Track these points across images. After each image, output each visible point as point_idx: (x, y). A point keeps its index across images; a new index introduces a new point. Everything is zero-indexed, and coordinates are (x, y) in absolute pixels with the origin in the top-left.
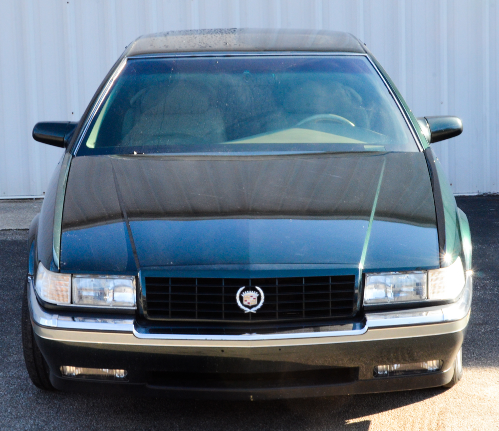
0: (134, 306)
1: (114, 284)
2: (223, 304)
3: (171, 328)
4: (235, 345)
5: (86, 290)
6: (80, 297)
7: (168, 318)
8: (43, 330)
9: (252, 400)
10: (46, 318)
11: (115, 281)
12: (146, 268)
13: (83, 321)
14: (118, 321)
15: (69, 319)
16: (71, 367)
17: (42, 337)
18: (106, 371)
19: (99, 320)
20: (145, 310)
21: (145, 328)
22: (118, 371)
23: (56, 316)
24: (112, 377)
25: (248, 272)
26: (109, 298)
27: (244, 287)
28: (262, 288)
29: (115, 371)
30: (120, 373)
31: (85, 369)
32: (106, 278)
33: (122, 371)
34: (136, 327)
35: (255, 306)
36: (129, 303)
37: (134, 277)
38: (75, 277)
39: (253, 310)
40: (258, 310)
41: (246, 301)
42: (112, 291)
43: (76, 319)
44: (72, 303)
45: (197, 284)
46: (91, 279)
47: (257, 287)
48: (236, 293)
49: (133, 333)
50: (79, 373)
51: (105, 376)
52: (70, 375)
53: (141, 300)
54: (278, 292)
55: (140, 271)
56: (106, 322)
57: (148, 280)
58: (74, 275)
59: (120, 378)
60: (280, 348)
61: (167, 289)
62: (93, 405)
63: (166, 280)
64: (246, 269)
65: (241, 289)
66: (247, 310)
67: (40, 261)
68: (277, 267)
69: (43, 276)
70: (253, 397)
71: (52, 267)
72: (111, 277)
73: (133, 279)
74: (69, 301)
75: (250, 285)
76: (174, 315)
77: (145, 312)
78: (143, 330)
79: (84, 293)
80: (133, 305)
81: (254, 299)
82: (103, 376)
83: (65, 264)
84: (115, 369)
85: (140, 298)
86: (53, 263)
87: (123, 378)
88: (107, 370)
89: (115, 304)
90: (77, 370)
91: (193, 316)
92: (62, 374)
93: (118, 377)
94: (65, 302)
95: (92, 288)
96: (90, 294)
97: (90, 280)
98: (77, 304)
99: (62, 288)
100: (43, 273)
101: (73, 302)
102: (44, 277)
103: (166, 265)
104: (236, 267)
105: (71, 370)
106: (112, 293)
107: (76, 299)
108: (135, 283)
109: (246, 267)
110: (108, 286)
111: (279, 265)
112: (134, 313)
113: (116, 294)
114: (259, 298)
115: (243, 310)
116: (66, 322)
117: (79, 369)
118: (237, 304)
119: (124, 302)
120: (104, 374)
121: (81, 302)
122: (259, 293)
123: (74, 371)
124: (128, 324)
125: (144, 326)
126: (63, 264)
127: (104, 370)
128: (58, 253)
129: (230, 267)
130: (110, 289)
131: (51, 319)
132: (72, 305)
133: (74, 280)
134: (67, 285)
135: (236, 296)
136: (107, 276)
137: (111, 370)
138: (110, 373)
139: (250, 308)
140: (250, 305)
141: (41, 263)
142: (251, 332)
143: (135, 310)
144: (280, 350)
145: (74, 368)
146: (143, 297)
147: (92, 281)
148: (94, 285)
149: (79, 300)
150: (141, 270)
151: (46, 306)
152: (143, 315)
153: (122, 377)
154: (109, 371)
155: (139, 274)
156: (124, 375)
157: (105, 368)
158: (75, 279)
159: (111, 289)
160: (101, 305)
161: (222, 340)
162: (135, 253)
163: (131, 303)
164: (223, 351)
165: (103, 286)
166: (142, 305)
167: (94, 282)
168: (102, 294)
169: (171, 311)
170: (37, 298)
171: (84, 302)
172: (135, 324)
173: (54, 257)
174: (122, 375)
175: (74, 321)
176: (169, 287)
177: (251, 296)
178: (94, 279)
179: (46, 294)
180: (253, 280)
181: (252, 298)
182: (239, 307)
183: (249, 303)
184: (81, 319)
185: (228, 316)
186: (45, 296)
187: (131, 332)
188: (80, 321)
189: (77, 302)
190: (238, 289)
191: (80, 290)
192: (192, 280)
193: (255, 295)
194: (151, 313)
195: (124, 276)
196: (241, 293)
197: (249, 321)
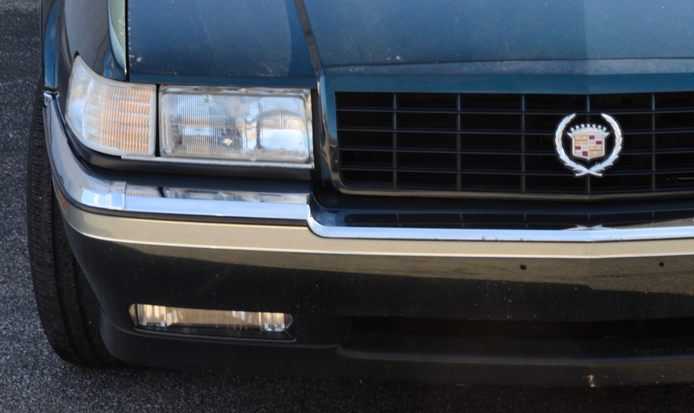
0: (308, 162)
1: (260, 107)
2: (523, 155)
3: (397, 212)
4: (553, 252)
5: (192, 123)
6: (179, 141)
7: (391, 189)
8: (89, 218)
9: (593, 386)
10: (94, 190)
11: (263, 100)
12: (335, 70)
13: (184, 197)
14: (268, 196)
15: (152, 191)
16: (156, 307)
17: (85, 234)
18: (240, 317)
19: (222, 194)
20: (335, 170)
21: (335, 212)
22: (268, 315)
23: (120, 186)
24: (255, 331)
25: (585, 78)
26: (249, 144)
27: (573, 116)
28: (617, 118)
29: (262, 317)
30: (274, 320)
31: (190, 311)
32: (241, 95)
33: (279, 316)
34: (315, 211)
35: (600, 159)
36: (296, 153)
37: (307, 91)
38: (165, 92)
39: (596, 170)
40: (608, 169)
41: (578, 148)
42: (255, 124)
43: (167, 192)
44: (157, 153)
45: (459, 107)
46: (205, 97)
47: (605, 116)
48: (554, 129)
49: (307, 226)
50: (176, 321)
51: (238, 328)
52: (154, 326)
53: (326, 148)
54: (657, 127)
55: (322, 79)
56: (240, 199)
57: (342, 100)
58: (162, 88)
59: (274, 333)
60: (661, 262)
61: (387, 120)
62: (202, 402)
63: (384, 99)
64: (577, 71)
65: (567, 120)
66: (582, 170)
67: (77, 54)
68: (653, 67)
69: (85, 89)
70: (595, 379)
71: (109, 67)
72: (251, 91)
73: (307, 96)
74: (151, 150)
75: (589, 110)
76: (405, 181)
77: (335, 177)
78: (331, 217)
79: (188, 131)
80: (305, 158)
81: (599, 143)
82: (231, 328)
83: (139, 60)
84: (263, 311)
85: (323, 143)
86: (111, 56)
87: (282, 332)
88: (243, 313)
89: (261, 156)
90: (169, 315)
91: (449, 184)
92: (132, 323)
93: (270, 330)
94: (140, 150)
95: (207, 117)
96: (202, 134)
97: (202, 98)
98: (170, 155)
99: (133, 117)
100: (86, 83)
101: (161, 151)
102: (88, 92)
103: (385, 64)
104: (555, 67)
105: (155, 314)
106: (254, 131)
107: (167, 144)
108: (309, 105)
109: (578, 67)
110: (248, 114)
111: (658, 61)
112: (308, 177)
113: (266, 134)
114: (610, 143)
115: (569, 170)
116: (145, 199)
117: (175, 311)
118: (556, 155)
119: (285, 152)
120: (235, 323)
121: (180, 152)
122: (609, 128)
123: (162, 317)
124: (296, 205)
125: (333, 209)
126: (134, 60)
127: (234, 313)
128: (123, 33)
129: (540, 66)
130: (249, 119)
131: (109, 192)
132: (158, 159)
133: (164, 99)
134: (146, 111)
135: (553, 137)
136: (243, 90)
137: (251, 315)
138: (250, 322)
140: (588, 157)
141: (79, 59)
142: (589, 222)
143: (311, 170)
144: (662, 264)
145: (163, 309)
146: (331, 142)
147: (207, 101)
148: (211, 111)
149: (176, 147)
150: (325, 75)
151: (96, 161)
152: (329, 182)
153: (278, 330)
154: (247, 317)
155: (320, 85)
156: (283, 326)
157: (238, 309)
158: (166, 96)
159: (253, 121)
160: (228, 157)
161: (523, 241)
162: (309, 33)
163: (302, 155)
164: (525, 268)
165: (233, 114)
166: (328, 159)
167: (212, 104)
168: (231, 130)
169: (398, 173)
170: (70, 143)
171: (189, 152)
172: (311, 202)
173: (113, 43)
174: (279, 326)
175: (163, 195)
176: (392, 114)
177: (592, 138)
178: (210, 98)
179: (94, 132)
180: (595, 97)
181: (594, 141)
182: (560, 164)
183: (585, 153)
184: (179, 191)
185: (534, 185)
186: (92, 137)
187: (303, 223)
188: (177, 196)
189: (169, 151)
190: (560, 119)
191: (177, 122)
192: (448, 99)
193: (600, 133)
194: (349, 178)
195: (281, 90)
196: (567, 129)
197: (586, 197)
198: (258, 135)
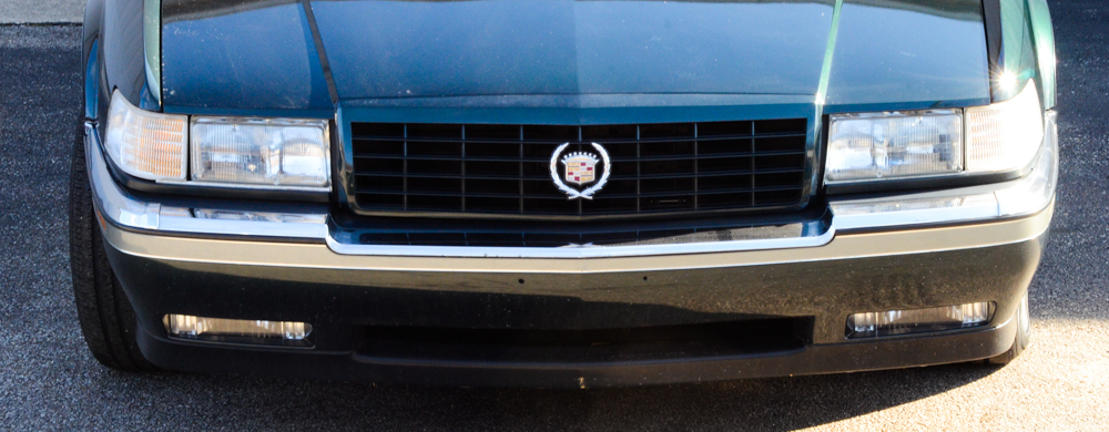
0: (326, 185)
1: (282, 136)
2: (521, 180)
3: (407, 231)
4: (548, 268)
5: (220, 150)
6: (209, 167)
7: (402, 210)
8: (126, 236)
9: (583, 387)
10: (131, 211)
11: (286, 130)
12: (351, 102)
13: (213, 218)
14: (289, 217)
15: (184, 212)
16: (188, 317)
17: (123, 251)
18: (264, 326)
19: (248, 214)
20: (350, 193)
21: (351, 231)
22: (290, 324)
23: (155, 207)
24: (277, 339)
25: (577, 111)
26: (272, 169)
27: (566, 145)
28: (605, 146)
29: (284, 326)
30: (295, 329)
31: (218, 320)
32: (265, 125)
33: (300, 325)
34: (333, 230)
35: (590, 185)
36: (316, 178)
37: (326, 122)
38: (196, 122)
39: (587, 194)
40: (597, 194)
41: (571, 174)
42: (278, 152)
43: (198, 213)
44: (189, 178)
45: (463, 137)
46: (232, 126)
47: (595, 145)
48: (550, 156)
49: (326, 244)
50: (205, 330)
51: (262, 335)
52: (185, 335)
53: (342, 173)
54: (641, 155)
55: (339, 110)
56: (264, 219)
57: (358, 129)
58: (193, 118)
59: (294, 341)
60: (645, 276)
61: (398, 148)
62: (228, 403)
63: (395, 129)
64: (570, 104)
65: (561, 148)
66: (574, 194)
67: (115, 87)
68: (637, 100)
69: (123, 120)
70: (584, 381)
71: (145, 100)
72: (274, 121)
73: (325, 126)
74: (183, 174)
75: (580, 139)
76: (415, 204)
77: (351, 199)
78: (347, 236)
79: (217, 157)
80: (324, 182)
81: (589, 169)
82: (256, 335)
83: (172, 93)
84: (285, 320)
85: (340, 169)
86: (146, 90)
87: (302, 340)
88: (266, 323)
89: (284, 181)
90: (200, 324)
91: (455, 206)
92: (166, 332)
93: (291, 338)
94: (175, 176)
95: (234, 145)
96: (230, 160)
97: (229, 128)
98: (201, 180)
99: (167, 145)
100: (124, 114)
101: (192, 175)
102: (126, 122)
103: (396, 97)
104: (550, 100)
105: (187, 323)
106: (277, 157)
107: (197, 169)
108: (327, 134)
109: (571, 102)
110: (271, 142)
111: (642, 95)
112: (327, 200)
113: (288, 160)
114: (599, 169)
115: (563, 194)
116: (178, 219)
117: (205, 320)
118: (552, 181)
119: (305, 177)
120: (259, 332)
121: (209, 176)
122: (599, 156)
123: (193, 326)
124: (316, 224)
125: (349, 229)
126: (168, 93)
127: (258, 322)
128: (158, 69)
129: (536, 100)
130: (273, 147)
131: (145, 212)
132: (189, 183)
133: (194, 128)
134: (178, 139)
135: (549, 164)
136: (267, 120)
137: (274, 324)
138: (273, 330)
139: (581, 188)
140: (580, 183)
141: (117, 90)
142: (581, 240)
143: (329, 193)
144: (645, 278)
145: (194, 318)
146: (347, 167)
147: (234, 130)
148: (238, 139)
149: (206, 172)
150: (342, 107)
151: (132, 184)
152: (345, 204)
153: (298, 338)
154: (270, 326)
155: (337, 116)
156: (303, 335)
157: (262, 319)
158: (197, 126)
159: (276, 148)
160: (253, 181)
161: (520, 258)
162: (327, 69)
163: (322, 179)
164: (521, 281)
165: (258, 142)
166: (345, 183)
167: (238, 133)
168: (257, 158)
169: (408, 196)
170: (109, 168)
171: (217, 177)
172: (329, 222)
173: (149, 78)
174: (300, 334)
175: (194, 216)
176: (403, 142)
177: (583, 164)
178: (237, 127)
179: (131, 158)
180: (585, 128)
181: (585, 167)
182: (555, 188)
183: (577, 179)
184: (209, 212)
185: (531, 207)
186: (129, 162)
187: (321, 241)
188: (206, 217)
189: (199, 176)
190: (554, 148)
191: (207, 150)
192: (453, 130)
193: (591, 160)
194: (364, 201)
195: (301, 120)
196: (561, 156)
197: (578, 218)
198: (281, 161)
